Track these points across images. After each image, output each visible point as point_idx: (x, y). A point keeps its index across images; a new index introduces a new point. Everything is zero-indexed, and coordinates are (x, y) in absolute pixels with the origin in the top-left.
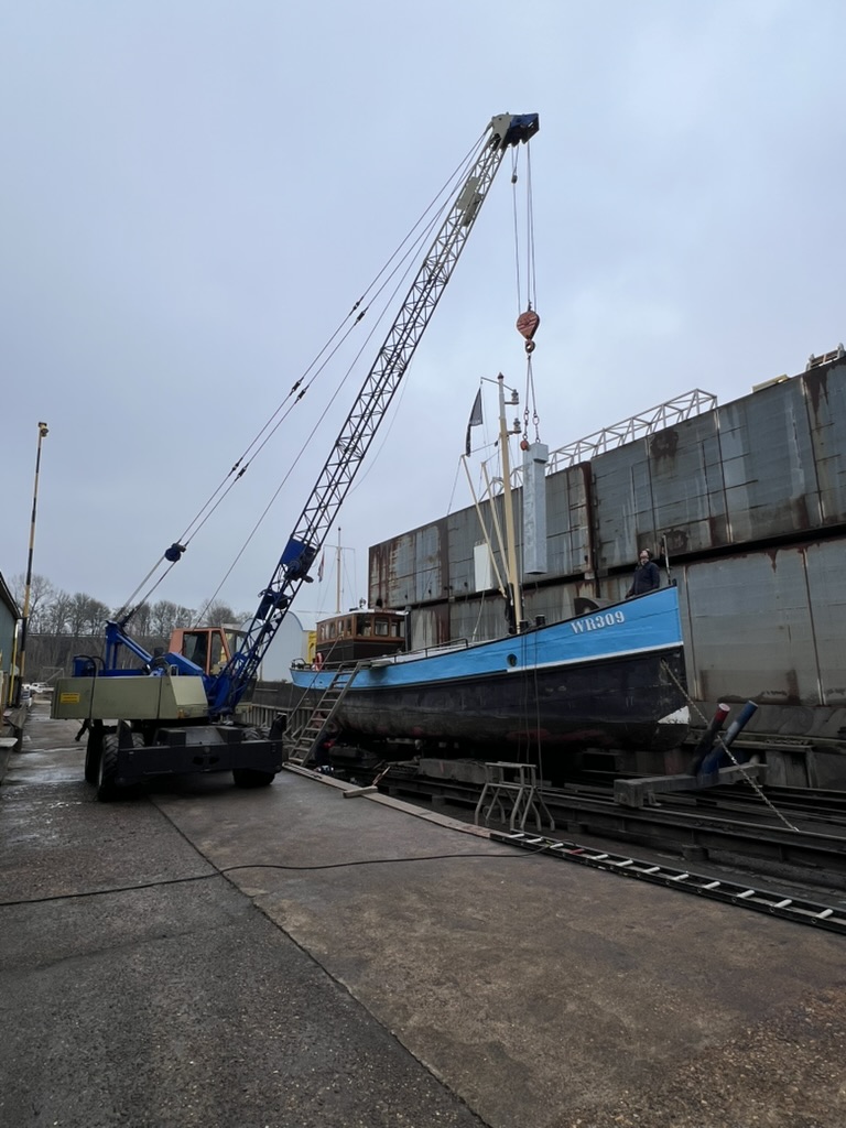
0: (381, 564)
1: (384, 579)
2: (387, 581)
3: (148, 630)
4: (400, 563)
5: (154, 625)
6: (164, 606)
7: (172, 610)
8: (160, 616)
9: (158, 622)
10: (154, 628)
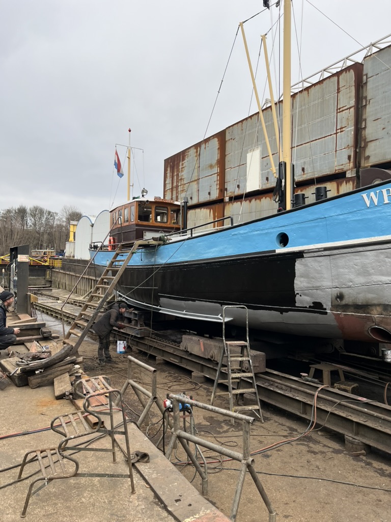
0: (173, 173)
1: (175, 184)
2: (177, 186)
3: (27, 225)
4: (187, 170)
5: (30, 221)
6: (36, 209)
7: (42, 212)
8: (34, 216)
9: (33, 219)
10: (30, 224)
